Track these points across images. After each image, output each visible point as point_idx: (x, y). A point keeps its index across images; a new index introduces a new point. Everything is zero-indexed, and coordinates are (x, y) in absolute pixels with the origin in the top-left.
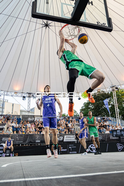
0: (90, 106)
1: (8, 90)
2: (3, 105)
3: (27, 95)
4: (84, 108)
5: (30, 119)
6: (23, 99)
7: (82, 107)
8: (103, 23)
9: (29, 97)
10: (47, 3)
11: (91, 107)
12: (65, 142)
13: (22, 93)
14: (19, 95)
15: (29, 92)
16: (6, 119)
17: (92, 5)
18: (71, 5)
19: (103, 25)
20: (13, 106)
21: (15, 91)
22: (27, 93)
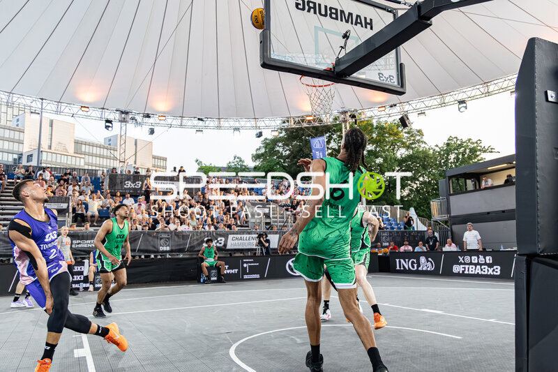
1: (61, 100)
3: (117, 115)
5: (129, 184)
6: (107, 127)
8: (390, 76)
9: (123, 121)
13: (103, 108)
14: (94, 114)
20: (52, 126)
21: (83, 102)
22: (117, 110)
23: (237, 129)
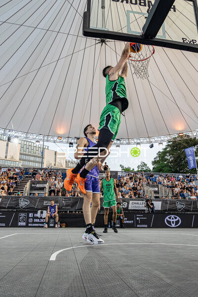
0: (166, 157)
1: (49, 134)
2: (42, 153)
3: (76, 140)
4: (158, 159)
6: (70, 146)
7: (155, 158)
8: (193, 40)
10: (103, 7)
11: (169, 158)
12: (131, 210)
13: (69, 137)
14: (64, 140)
15: (78, 136)
16: (48, 175)
17: (175, 11)
18: (141, 13)
19: (192, 42)
20: (56, 154)
21: (59, 135)
22: (75, 138)
23: (138, 144)
